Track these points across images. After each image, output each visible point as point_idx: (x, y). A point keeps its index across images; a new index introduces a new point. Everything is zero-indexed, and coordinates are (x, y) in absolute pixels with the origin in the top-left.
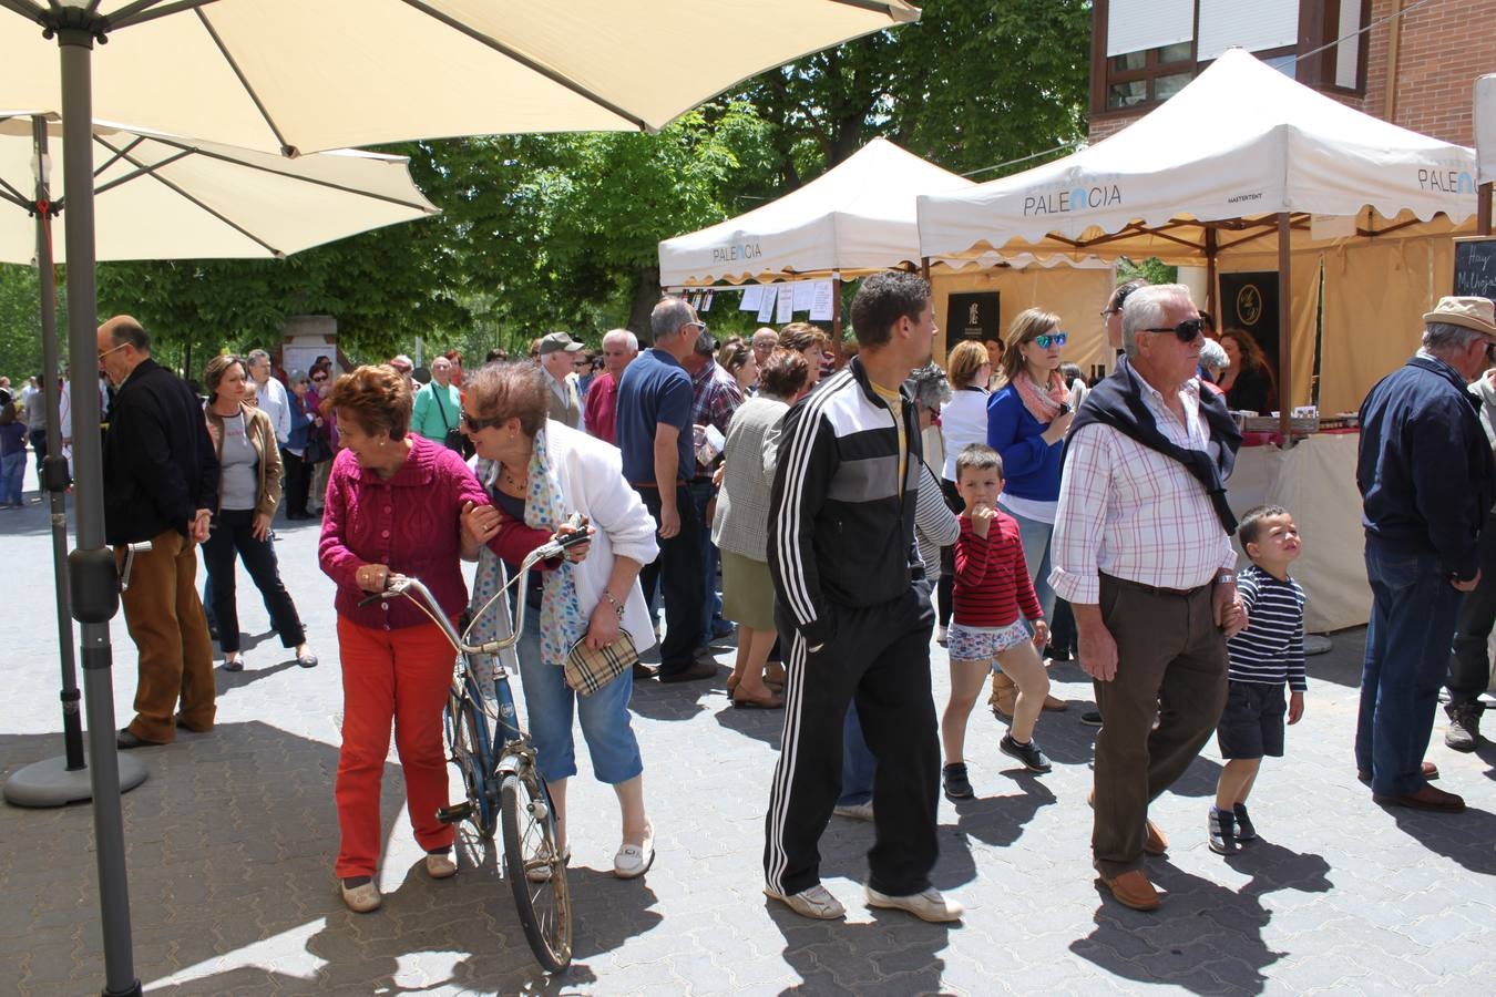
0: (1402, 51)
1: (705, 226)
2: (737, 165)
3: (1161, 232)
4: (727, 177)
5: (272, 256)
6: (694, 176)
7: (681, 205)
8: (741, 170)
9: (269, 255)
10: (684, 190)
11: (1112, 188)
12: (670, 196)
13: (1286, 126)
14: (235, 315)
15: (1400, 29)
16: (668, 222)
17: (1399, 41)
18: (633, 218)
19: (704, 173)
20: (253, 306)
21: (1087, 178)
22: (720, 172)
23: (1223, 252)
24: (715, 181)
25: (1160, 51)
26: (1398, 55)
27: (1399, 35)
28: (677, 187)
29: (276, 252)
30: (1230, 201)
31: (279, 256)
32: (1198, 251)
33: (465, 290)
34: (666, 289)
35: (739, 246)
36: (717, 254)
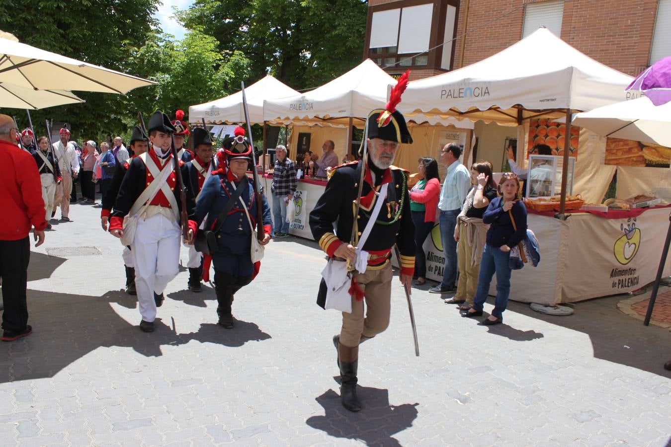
0: (464, 58)
1: (220, 98)
2: (234, 76)
4: (230, 80)
6: (216, 80)
7: (211, 91)
8: (236, 78)
10: (212, 85)
12: (206, 86)
15: (464, 50)
16: (205, 97)
17: (463, 55)
18: (191, 94)
19: (221, 78)
20: (36, 117)
22: (227, 78)
24: (225, 82)
25: (387, 49)
26: (463, 59)
27: (463, 53)
28: (209, 83)
34: (190, 124)
35: (213, 111)
36: (207, 113)
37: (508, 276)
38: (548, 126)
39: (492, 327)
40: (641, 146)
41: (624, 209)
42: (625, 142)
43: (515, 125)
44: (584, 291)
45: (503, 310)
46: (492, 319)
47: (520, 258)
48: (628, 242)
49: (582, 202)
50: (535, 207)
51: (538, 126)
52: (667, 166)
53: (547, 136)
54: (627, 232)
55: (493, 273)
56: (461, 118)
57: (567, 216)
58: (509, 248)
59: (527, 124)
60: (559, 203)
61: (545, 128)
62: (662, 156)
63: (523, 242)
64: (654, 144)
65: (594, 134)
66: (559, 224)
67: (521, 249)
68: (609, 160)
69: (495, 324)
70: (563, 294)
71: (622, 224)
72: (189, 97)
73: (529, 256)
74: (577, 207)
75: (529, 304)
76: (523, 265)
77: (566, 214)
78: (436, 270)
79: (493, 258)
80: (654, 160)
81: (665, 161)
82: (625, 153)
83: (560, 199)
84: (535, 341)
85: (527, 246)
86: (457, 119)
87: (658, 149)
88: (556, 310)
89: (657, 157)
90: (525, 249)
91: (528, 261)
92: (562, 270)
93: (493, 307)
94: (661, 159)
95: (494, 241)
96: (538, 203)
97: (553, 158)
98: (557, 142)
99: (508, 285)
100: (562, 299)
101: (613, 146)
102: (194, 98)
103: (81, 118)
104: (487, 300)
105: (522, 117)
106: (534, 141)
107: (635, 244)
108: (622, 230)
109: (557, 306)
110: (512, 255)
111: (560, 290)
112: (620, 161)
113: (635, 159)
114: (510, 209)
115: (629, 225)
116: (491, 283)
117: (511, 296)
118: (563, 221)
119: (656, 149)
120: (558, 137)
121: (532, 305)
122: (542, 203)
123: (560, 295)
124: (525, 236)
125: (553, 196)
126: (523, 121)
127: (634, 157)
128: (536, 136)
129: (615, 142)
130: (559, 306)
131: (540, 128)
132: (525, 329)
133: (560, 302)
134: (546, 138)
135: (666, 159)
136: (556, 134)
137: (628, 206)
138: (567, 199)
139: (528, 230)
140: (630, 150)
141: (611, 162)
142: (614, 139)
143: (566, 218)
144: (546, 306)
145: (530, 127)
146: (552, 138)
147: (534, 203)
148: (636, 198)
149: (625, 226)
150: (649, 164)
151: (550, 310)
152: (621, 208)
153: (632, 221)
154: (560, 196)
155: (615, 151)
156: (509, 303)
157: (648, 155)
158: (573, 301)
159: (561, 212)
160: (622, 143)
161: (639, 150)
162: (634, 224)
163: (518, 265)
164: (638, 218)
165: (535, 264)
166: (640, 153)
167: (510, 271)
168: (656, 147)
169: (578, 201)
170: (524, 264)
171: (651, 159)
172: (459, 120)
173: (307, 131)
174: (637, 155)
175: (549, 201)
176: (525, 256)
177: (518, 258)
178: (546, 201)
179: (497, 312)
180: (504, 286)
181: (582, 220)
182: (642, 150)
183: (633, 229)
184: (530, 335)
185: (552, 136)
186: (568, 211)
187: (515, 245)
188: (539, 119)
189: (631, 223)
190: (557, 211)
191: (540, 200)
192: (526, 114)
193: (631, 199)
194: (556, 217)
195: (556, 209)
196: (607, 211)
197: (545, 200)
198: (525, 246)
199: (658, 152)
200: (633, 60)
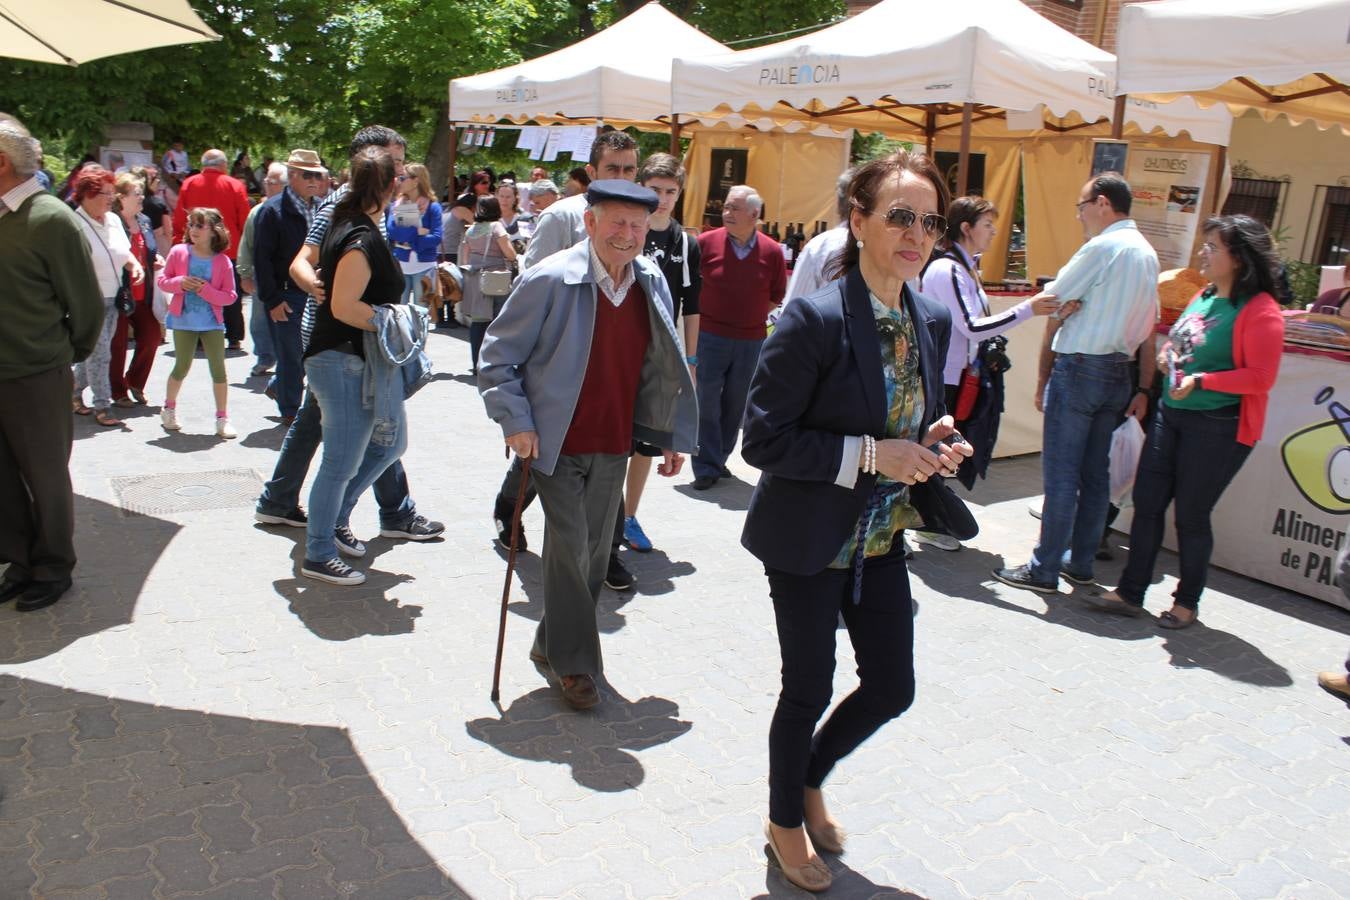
1: (502, 66)
2: (535, 15)
3: (889, 110)
4: (525, 25)
5: (64, 62)
6: (495, 22)
7: (481, 47)
8: (538, 20)
9: (63, 62)
10: (484, 34)
11: (833, 67)
12: (471, 38)
13: (976, 28)
14: (57, 116)
18: (435, 55)
19: (504, 19)
20: (75, 110)
21: (814, 56)
22: (519, 20)
23: (940, 133)
24: (514, 29)
28: (479, 31)
29: (68, 60)
30: (928, 88)
31: (71, 64)
32: (919, 130)
33: (281, 109)
34: (454, 123)
35: (519, 90)
36: (500, 95)
72: (433, 63)
102: (443, 64)
103: (180, 116)
173: (731, 144)
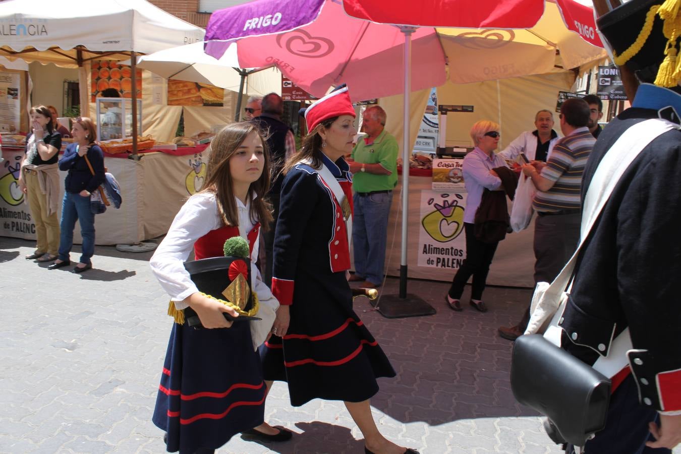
37: (92, 221)
38: (110, 69)
39: (84, 273)
40: (198, 87)
41: (190, 146)
42: (185, 83)
43: (76, 67)
44: (164, 226)
45: (91, 256)
46: (83, 266)
47: (102, 201)
48: (197, 176)
49: (153, 142)
50: (108, 150)
51: (100, 68)
52: (221, 105)
53: (110, 78)
54: (195, 167)
55: (76, 220)
56: (13, 58)
57: (141, 156)
58: (89, 193)
59: (88, 66)
60: (132, 144)
61: (107, 71)
62: (216, 96)
63: (102, 186)
64: (210, 85)
65: (157, 76)
66: (134, 164)
67: (101, 192)
68: (171, 101)
69: (85, 270)
70: (146, 231)
71: (190, 160)
73: (110, 198)
74: (148, 147)
75: (115, 246)
76: (106, 209)
77: (139, 155)
78: (13, 226)
79: (74, 205)
80: (210, 100)
81: (220, 101)
82: (184, 94)
83: (132, 141)
84: (128, 280)
85: (107, 189)
86: (8, 59)
87: (213, 90)
88: (143, 247)
89: (213, 97)
90: (105, 192)
91: (110, 203)
92: (142, 208)
93: (80, 255)
94: (215, 99)
95: (73, 186)
96: (111, 145)
97: (121, 100)
98: (120, 84)
99: (93, 231)
100: (145, 236)
101: (174, 87)
104: (72, 248)
105: (82, 58)
106: (96, 83)
107: (202, 177)
108: (190, 165)
109: (142, 243)
110: (93, 199)
111: (143, 228)
112: (181, 101)
113: (194, 99)
114: (86, 153)
115: (196, 160)
116: (75, 231)
117: (97, 241)
118: (137, 162)
119: (212, 89)
120: (121, 79)
121: (118, 246)
122: (115, 145)
123: (143, 232)
124: (104, 180)
125: (124, 138)
126: (84, 63)
127: (193, 97)
128: (99, 78)
129: (175, 83)
130: (144, 243)
131: (102, 70)
132: (116, 270)
133: (143, 239)
134: (109, 80)
135: (219, 98)
136: (119, 76)
137: (194, 143)
138: (138, 140)
139: (106, 174)
140: (189, 91)
141: (173, 103)
142: (174, 80)
143: (139, 158)
144: (131, 245)
145: (92, 69)
146: (115, 81)
147: (107, 147)
148: (199, 135)
149: (193, 162)
150: (207, 104)
151: (135, 248)
152: (187, 145)
153: (198, 157)
154: (131, 138)
155: (175, 92)
156: (95, 248)
157: (205, 95)
158: (155, 237)
159: (135, 153)
160: (181, 85)
161: (197, 91)
162: (200, 159)
163: (101, 209)
164: (202, 153)
165: (118, 206)
166: (198, 94)
167: (93, 216)
168: (212, 88)
169: (149, 141)
170: (107, 207)
171: (207, 99)
172: (11, 60)
174: (196, 95)
175: (122, 143)
176: (106, 199)
177: (100, 202)
178: (119, 143)
179: (86, 259)
180: (89, 232)
181: (155, 159)
182: (199, 91)
183: (199, 164)
184: (123, 275)
185: (116, 78)
186: (141, 151)
187: (95, 189)
188: (100, 61)
189: (197, 158)
190: (129, 152)
191: (113, 143)
192: (86, 55)
193: (195, 136)
194: (130, 158)
195: (129, 150)
196: (176, 149)
197: (117, 143)
198: (105, 189)
199: (213, 92)
200: (184, 6)
